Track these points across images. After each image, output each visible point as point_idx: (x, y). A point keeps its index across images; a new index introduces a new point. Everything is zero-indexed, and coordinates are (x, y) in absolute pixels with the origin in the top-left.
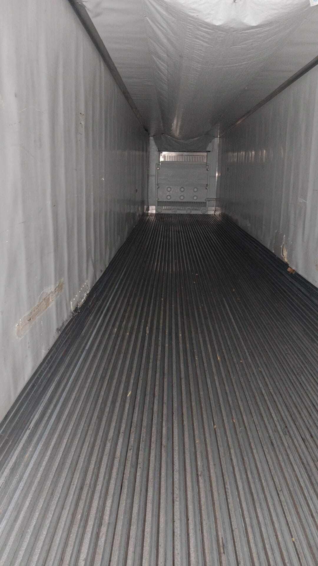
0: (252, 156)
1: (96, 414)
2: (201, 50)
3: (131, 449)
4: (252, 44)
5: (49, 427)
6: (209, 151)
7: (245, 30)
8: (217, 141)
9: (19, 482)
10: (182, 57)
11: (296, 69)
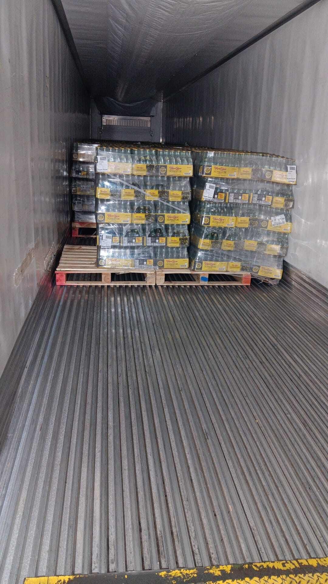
0: (199, 123)
1: (84, 353)
2: (161, 18)
3: (120, 376)
4: (210, 16)
5: (44, 365)
6: (153, 116)
7: (207, 3)
8: (160, 105)
9: (29, 405)
10: (142, 24)
11: (246, 39)
